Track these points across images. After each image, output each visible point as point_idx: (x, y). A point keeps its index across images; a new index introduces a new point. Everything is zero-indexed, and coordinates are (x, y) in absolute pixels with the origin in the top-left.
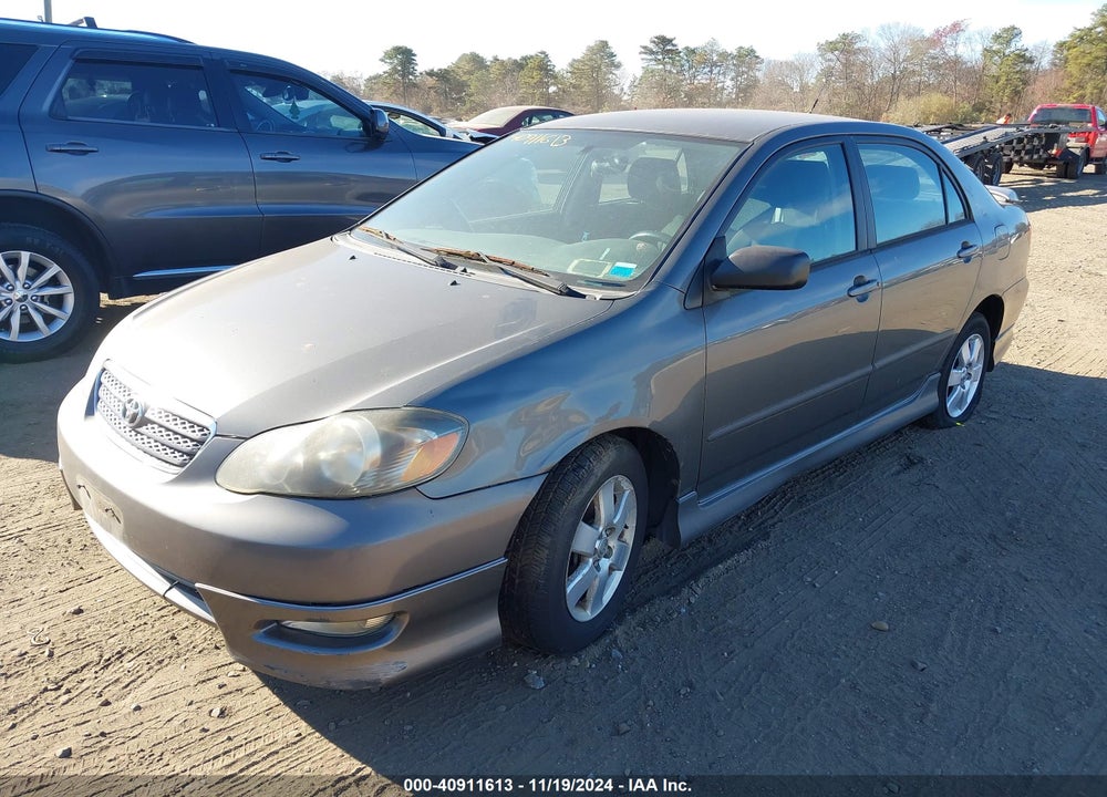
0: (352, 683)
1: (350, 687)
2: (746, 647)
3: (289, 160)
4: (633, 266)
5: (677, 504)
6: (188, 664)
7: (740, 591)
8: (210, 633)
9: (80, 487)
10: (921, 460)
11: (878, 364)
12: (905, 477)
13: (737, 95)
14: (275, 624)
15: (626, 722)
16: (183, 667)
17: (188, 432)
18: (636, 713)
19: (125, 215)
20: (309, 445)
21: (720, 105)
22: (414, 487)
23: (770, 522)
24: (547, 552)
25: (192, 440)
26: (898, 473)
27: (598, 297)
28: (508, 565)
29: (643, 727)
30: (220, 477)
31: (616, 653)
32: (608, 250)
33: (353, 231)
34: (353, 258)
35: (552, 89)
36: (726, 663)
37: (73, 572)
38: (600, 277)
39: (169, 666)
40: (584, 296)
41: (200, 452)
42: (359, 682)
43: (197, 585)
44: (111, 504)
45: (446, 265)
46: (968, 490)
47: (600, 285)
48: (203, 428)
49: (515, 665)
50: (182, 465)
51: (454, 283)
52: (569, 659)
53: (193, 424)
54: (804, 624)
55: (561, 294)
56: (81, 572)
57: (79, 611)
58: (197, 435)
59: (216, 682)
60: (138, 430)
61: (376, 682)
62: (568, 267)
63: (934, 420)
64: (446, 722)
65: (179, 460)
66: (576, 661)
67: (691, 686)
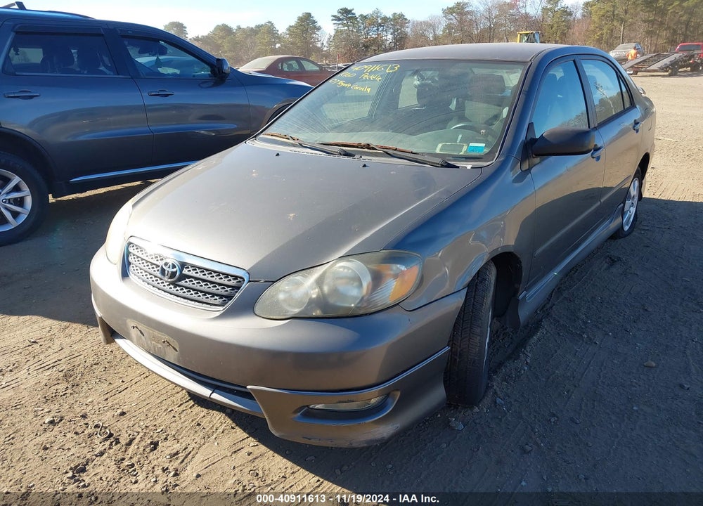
0: (368, 442)
1: (365, 445)
2: (575, 386)
3: (167, 95)
4: (483, 145)
5: (518, 300)
6: (219, 441)
7: (553, 352)
8: (222, 418)
9: (134, 327)
10: (619, 259)
11: (602, 201)
12: (614, 270)
13: (395, 44)
14: (307, 408)
15: (527, 444)
16: (216, 444)
17: (225, 281)
18: (531, 437)
19: (62, 139)
20: (320, 282)
21: (386, 51)
22: (398, 304)
23: (548, 306)
24: (479, 338)
25: (228, 286)
26: (608, 268)
27: (469, 167)
28: (451, 350)
29: (539, 446)
30: (257, 309)
31: (499, 400)
32: (460, 136)
33: (258, 138)
34: (278, 155)
35: (278, 46)
36: (569, 398)
37: (105, 386)
38: (462, 153)
39: (206, 444)
40: (458, 167)
41: (237, 295)
42: (372, 441)
43: (248, 387)
44: (167, 338)
45: (347, 154)
46: (655, 274)
47: (464, 159)
48: (236, 277)
49: (439, 416)
50: (222, 305)
51: (365, 166)
52: (472, 408)
53: (227, 276)
54: (603, 368)
55: (442, 166)
56: (112, 386)
57: (123, 414)
58: (233, 283)
59: (243, 452)
60: (180, 283)
61: (382, 439)
62: (435, 149)
63: (618, 234)
64: (413, 459)
65: (219, 301)
66: (476, 409)
67: (554, 415)
